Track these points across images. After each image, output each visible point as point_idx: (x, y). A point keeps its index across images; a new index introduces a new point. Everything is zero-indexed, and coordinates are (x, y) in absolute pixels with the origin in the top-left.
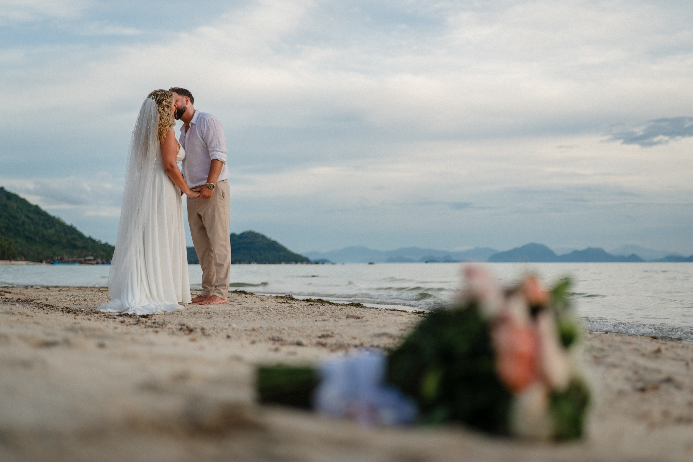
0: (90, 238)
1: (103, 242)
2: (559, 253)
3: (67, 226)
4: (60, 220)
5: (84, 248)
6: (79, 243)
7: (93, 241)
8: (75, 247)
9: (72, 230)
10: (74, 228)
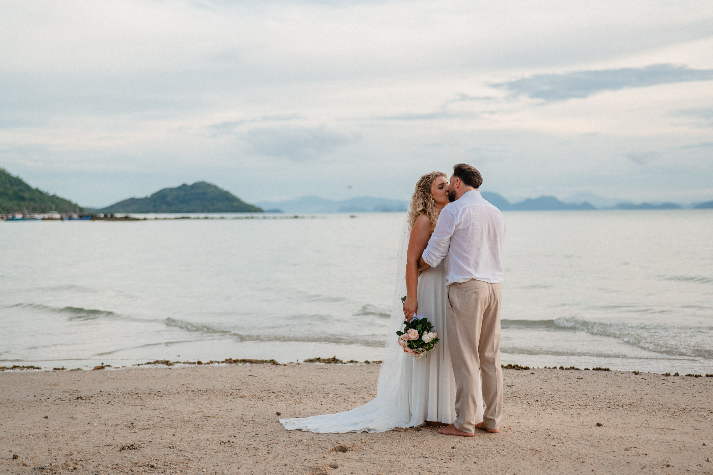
0: (37, 190)
1: (51, 193)
2: (512, 201)
3: (13, 177)
4: (5, 171)
5: (32, 199)
6: (27, 195)
7: (41, 193)
8: (22, 199)
9: (18, 182)
10: (20, 179)
